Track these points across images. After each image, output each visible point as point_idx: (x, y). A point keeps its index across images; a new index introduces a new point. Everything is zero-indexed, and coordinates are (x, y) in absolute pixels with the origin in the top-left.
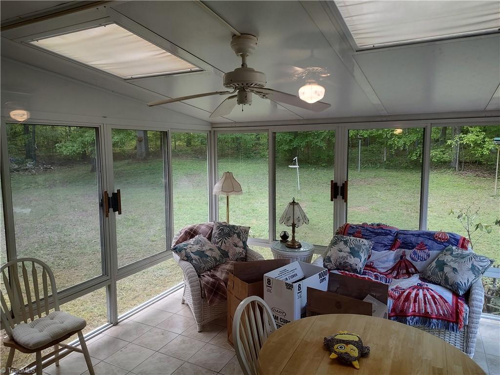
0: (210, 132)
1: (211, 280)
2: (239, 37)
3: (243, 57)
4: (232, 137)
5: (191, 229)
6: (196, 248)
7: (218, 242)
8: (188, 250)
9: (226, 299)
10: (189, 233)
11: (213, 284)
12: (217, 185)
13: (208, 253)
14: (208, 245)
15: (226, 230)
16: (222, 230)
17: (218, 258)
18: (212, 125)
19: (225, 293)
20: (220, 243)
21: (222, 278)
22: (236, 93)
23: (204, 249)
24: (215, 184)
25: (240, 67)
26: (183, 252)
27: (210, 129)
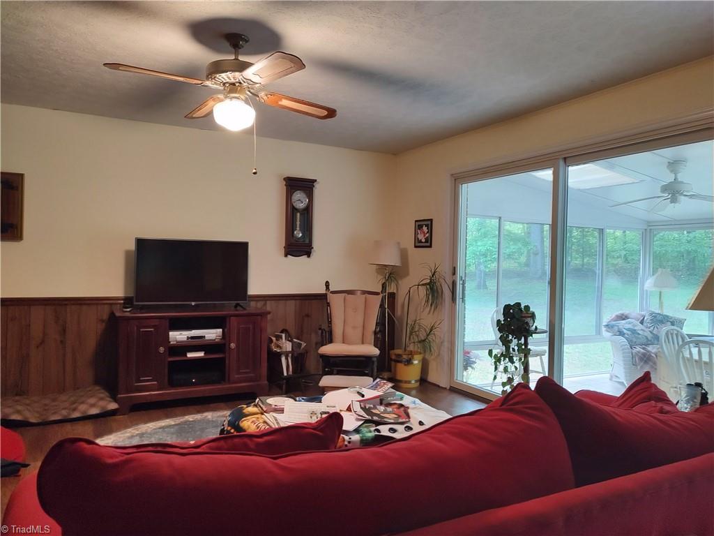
0: (646, 230)
1: (642, 351)
2: (673, 163)
3: (676, 174)
4: (679, 249)
5: (623, 315)
6: (628, 326)
7: (650, 327)
8: (621, 327)
9: (656, 369)
10: (621, 317)
11: (644, 355)
12: (650, 280)
13: (640, 332)
14: (639, 327)
15: (659, 318)
16: (655, 317)
17: (649, 338)
18: (649, 223)
19: (655, 363)
20: (652, 328)
21: (653, 351)
22: (669, 197)
23: (636, 328)
24: (648, 278)
25: (673, 180)
26: (616, 328)
27: (646, 228)
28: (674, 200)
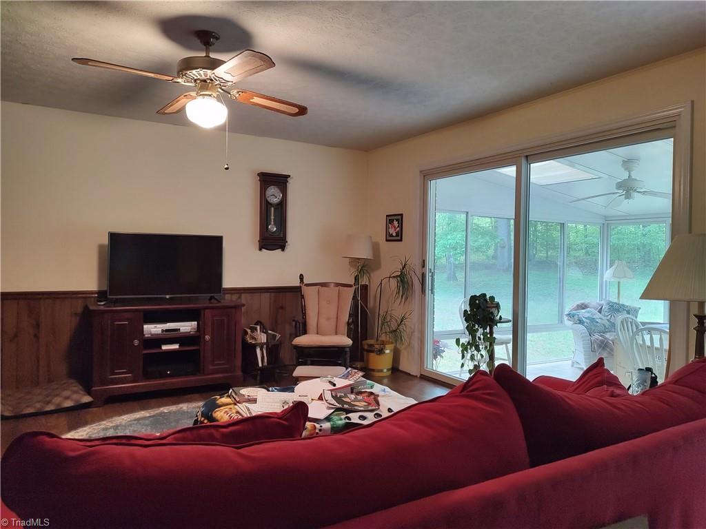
0: (603, 224)
1: (601, 338)
2: (627, 162)
3: (629, 172)
4: (635, 242)
5: (583, 304)
6: (587, 315)
7: (608, 316)
8: (581, 316)
9: (613, 355)
10: (581, 306)
11: (602, 342)
12: (608, 272)
13: (599, 321)
14: (597, 316)
15: (616, 307)
16: (612, 306)
17: (607, 326)
18: (606, 218)
19: (612, 350)
21: (610, 338)
22: (624, 193)
23: (594, 317)
24: (606, 270)
25: (627, 178)
26: (576, 317)
27: (603, 222)
28: (628, 196)
